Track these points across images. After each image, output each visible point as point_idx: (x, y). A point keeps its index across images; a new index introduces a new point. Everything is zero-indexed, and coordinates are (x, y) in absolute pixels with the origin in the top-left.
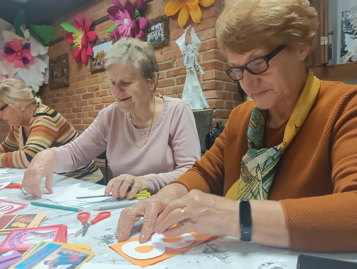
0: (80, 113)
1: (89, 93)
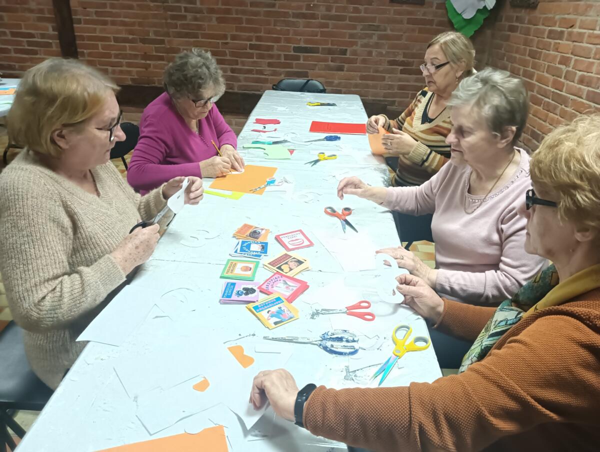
0: (537, 60)
1: (559, 29)
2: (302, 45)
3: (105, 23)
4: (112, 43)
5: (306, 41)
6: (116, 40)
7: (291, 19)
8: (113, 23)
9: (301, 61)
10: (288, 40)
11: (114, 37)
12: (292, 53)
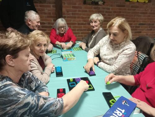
2: (142, 23)
3: (75, 18)
4: (77, 25)
5: (143, 22)
6: (79, 24)
7: (139, 14)
8: (79, 18)
9: (140, 28)
10: (137, 21)
11: (78, 23)
12: (138, 25)
